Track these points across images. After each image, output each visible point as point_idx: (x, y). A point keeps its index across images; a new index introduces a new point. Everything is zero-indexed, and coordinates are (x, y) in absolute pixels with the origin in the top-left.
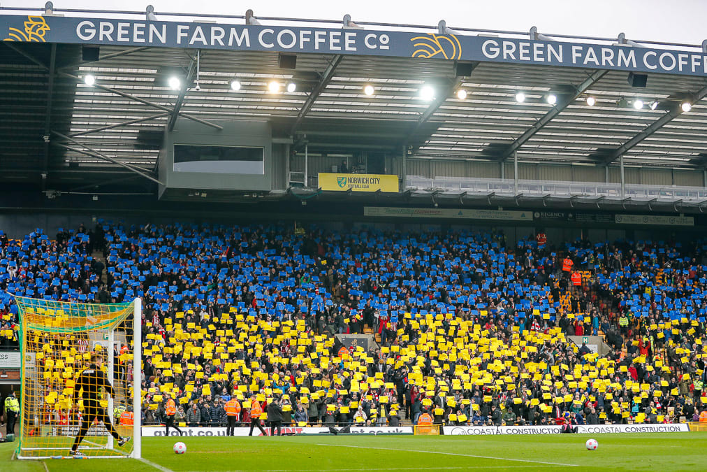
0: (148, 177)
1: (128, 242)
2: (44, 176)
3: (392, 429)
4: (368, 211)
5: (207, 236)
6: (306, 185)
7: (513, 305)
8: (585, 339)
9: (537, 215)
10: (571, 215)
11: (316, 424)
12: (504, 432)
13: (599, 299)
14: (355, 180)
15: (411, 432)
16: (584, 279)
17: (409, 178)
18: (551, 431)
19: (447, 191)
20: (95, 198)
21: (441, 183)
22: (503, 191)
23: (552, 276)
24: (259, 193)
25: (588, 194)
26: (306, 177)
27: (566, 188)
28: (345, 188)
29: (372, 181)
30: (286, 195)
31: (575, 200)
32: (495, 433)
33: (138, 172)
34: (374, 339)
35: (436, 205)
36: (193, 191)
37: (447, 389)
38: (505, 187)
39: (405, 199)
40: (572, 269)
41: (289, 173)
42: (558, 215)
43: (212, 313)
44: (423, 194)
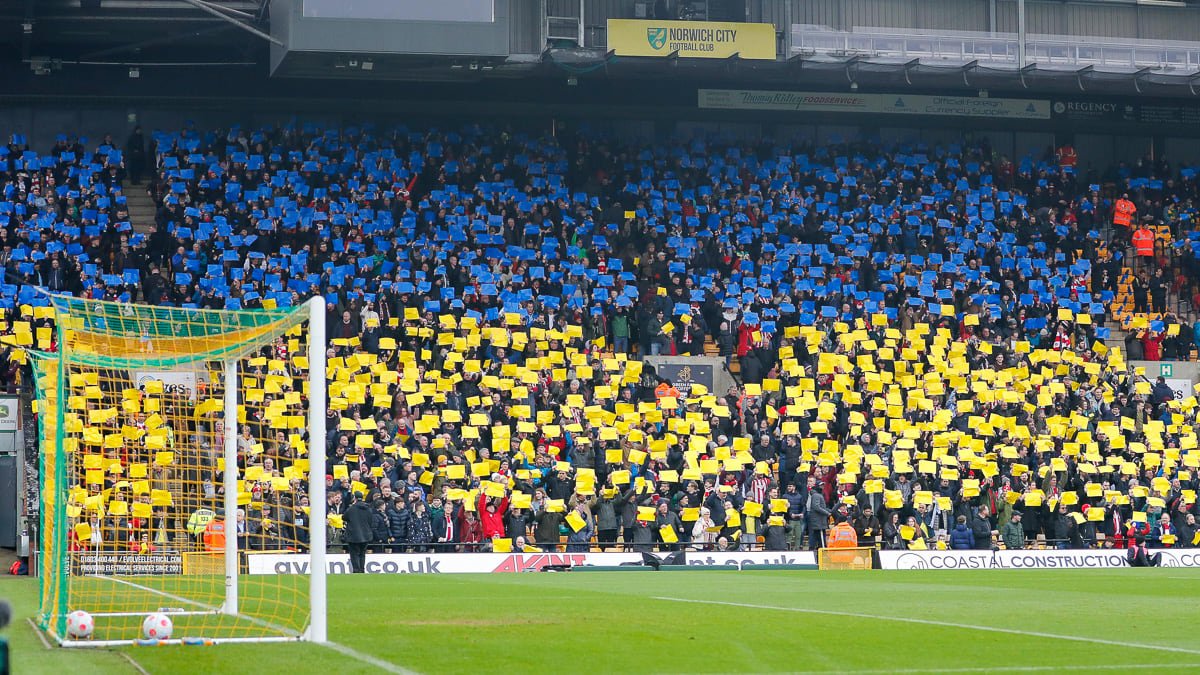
0: (247, 27)
1: (203, 165)
2: (27, 27)
3: (773, 557)
4: (706, 99)
5: (371, 148)
6: (582, 44)
7: (1015, 296)
8: (1166, 367)
9: (1060, 108)
10: (1129, 109)
11: (613, 546)
12: (1007, 563)
13: (1191, 284)
14: (684, 33)
15: (814, 562)
16: (1159, 244)
17: (796, 29)
18: (1103, 560)
19: (876, 56)
20: (134, 74)
21: (864, 41)
22: (995, 57)
23: (1091, 234)
24: (483, 60)
25: (1171, 64)
26: (582, 27)
27: (1126, 51)
28: (665, 51)
29: (720, 36)
30: (538, 66)
31: (1145, 78)
32: (987, 566)
33: (228, 18)
34: (726, 367)
35: (855, 86)
36: (345, 57)
37: (884, 471)
38: (998, 49)
39: (789, 73)
40: (1132, 222)
41: (545, 20)
42: (1102, 107)
43: (385, 313)
44: (826, 63)
